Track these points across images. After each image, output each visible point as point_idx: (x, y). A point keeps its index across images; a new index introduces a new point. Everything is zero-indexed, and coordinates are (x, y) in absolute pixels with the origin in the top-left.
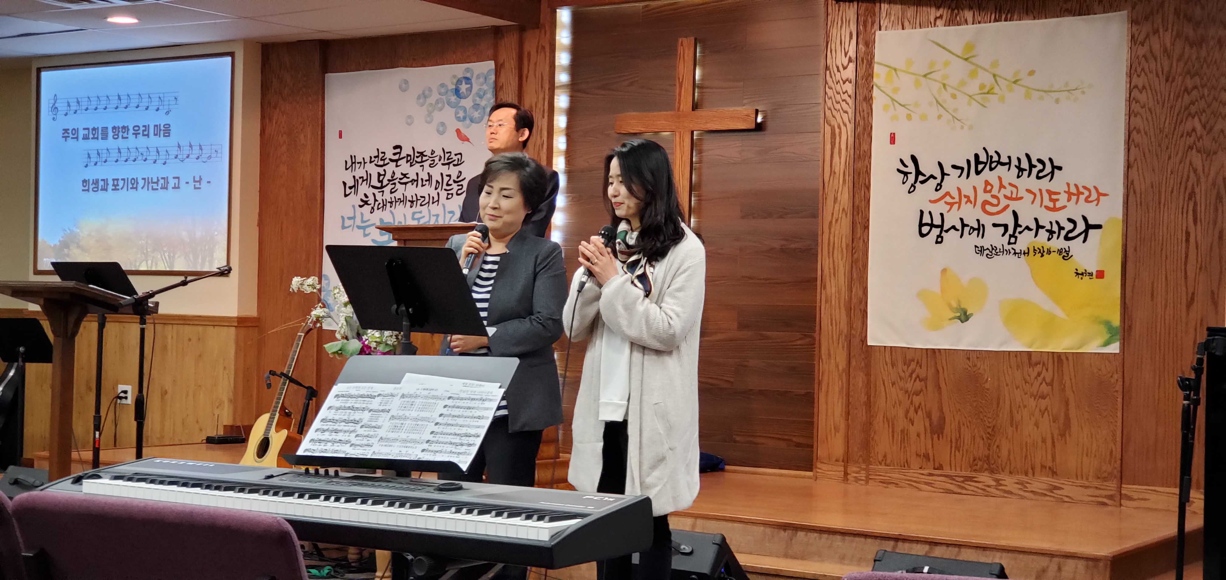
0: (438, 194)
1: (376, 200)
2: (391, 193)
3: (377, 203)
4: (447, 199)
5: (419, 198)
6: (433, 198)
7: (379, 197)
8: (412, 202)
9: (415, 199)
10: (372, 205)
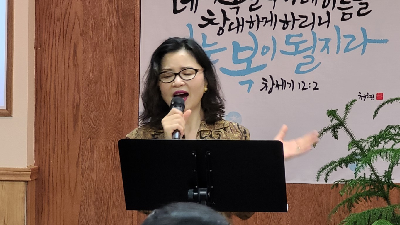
0: (328, 13)
1: (226, 19)
2: (251, 10)
3: (228, 23)
4: (343, 19)
5: (297, 17)
6: (320, 18)
7: (231, 14)
8: (286, 22)
9: (290, 18)
10: (221, 25)
